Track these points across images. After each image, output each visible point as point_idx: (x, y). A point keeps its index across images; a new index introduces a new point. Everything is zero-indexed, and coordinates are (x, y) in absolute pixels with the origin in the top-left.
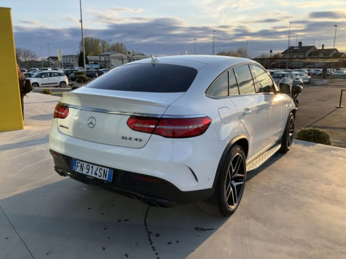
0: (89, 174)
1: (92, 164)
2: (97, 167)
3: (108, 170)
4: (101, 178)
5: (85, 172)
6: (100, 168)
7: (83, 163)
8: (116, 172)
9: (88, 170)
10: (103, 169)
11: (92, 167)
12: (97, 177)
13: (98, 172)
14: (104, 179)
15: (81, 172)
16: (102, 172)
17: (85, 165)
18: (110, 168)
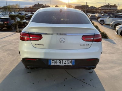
0: (61, 64)
1: (62, 59)
2: (65, 60)
3: (72, 60)
4: (69, 64)
5: (58, 64)
6: (67, 60)
7: (56, 60)
8: (76, 60)
9: (60, 62)
10: (69, 60)
11: (62, 61)
12: (67, 64)
13: (66, 62)
14: (71, 64)
15: (55, 64)
16: (69, 62)
17: (58, 61)
18: (73, 59)
